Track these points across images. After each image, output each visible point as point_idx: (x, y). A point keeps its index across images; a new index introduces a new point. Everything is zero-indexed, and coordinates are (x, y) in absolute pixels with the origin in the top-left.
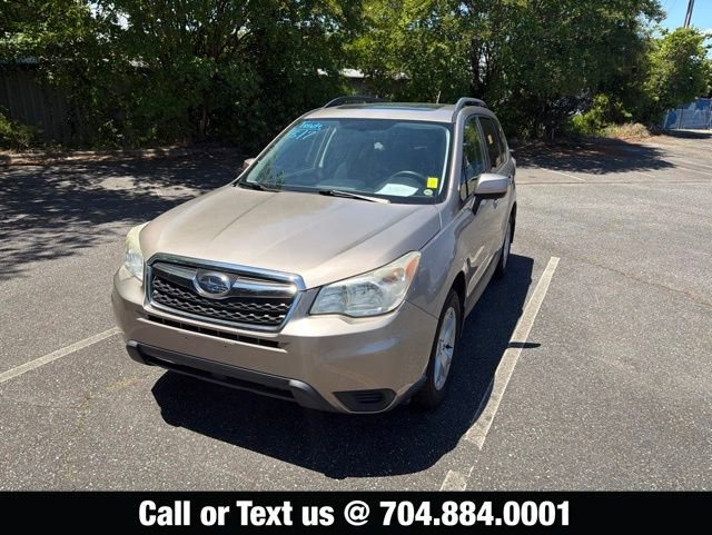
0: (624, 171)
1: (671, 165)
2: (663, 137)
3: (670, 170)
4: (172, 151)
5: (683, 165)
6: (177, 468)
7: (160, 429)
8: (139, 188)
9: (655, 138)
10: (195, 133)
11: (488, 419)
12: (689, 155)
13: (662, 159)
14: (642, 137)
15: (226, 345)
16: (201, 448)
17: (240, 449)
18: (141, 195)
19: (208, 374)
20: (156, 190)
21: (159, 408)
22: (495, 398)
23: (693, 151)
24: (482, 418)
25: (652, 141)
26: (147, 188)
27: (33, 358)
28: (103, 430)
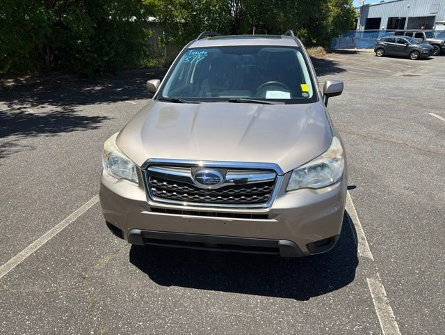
0: (323, 75)
1: (344, 70)
2: (334, 54)
3: (345, 73)
4: (26, 80)
5: (351, 70)
6: (192, 319)
7: (158, 291)
8: (14, 109)
9: (330, 54)
10: (43, 66)
11: (363, 239)
12: (351, 64)
13: (338, 67)
14: (323, 55)
15: (225, 222)
16: (199, 300)
17: (227, 293)
18: (18, 114)
19: (201, 245)
20: (28, 110)
21: (146, 275)
22: (358, 226)
23: (352, 61)
24: (360, 240)
25: (329, 57)
26: (19, 109)
27: (15, 253)
28: (114, 301)
